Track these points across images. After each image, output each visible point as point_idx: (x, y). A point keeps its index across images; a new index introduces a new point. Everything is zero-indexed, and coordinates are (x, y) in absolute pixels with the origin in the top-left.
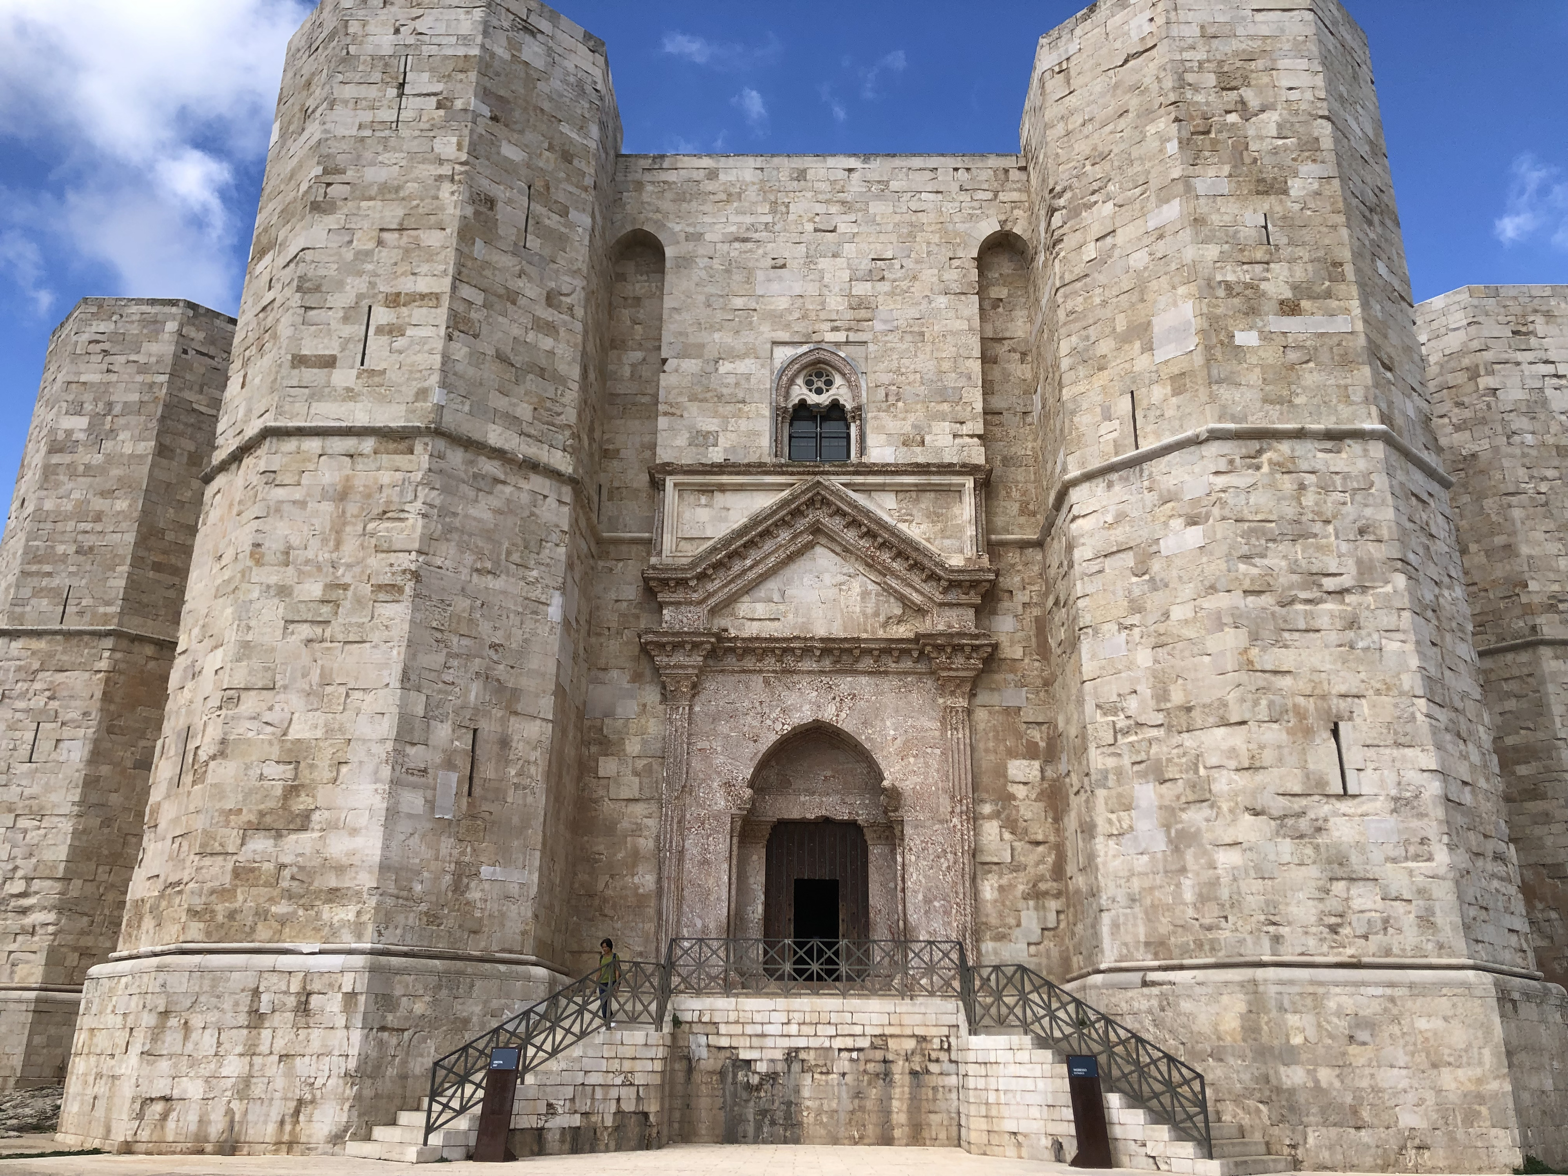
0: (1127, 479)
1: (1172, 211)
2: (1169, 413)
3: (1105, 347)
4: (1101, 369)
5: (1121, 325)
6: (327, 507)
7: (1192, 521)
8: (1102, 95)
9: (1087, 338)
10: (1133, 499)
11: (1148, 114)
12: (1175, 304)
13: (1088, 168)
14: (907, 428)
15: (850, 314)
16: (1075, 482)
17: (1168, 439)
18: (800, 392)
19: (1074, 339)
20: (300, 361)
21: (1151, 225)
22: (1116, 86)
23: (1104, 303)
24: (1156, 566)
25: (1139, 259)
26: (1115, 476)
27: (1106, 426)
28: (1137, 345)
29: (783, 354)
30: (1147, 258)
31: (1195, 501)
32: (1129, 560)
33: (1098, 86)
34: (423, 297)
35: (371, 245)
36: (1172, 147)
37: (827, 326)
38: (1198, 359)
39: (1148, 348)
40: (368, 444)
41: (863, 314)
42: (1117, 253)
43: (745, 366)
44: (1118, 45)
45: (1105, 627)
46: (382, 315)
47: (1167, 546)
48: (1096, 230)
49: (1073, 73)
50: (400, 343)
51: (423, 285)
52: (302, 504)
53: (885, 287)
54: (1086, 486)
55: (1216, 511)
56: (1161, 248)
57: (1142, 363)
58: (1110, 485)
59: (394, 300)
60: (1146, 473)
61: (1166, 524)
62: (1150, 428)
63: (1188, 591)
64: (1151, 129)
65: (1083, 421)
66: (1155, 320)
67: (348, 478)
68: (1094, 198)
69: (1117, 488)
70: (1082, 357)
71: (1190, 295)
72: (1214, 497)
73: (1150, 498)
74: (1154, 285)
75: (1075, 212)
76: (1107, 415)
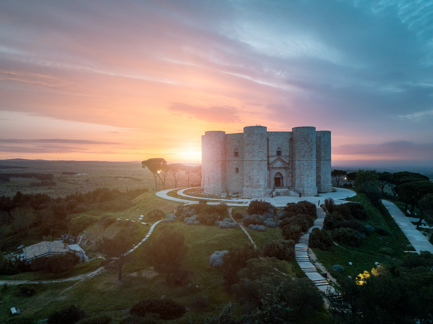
2: (302, 158)
4: (298, 154)
7: (303, 165)
13: (298, 139)
14: (284, 153)
18: (277, 150)
19: (296, 151)
20: (255, 156)
23: (299, 149)
29: (277, 147)
32: (299, 166)
33: (299, 134)
35: (258, 148)
36: (304, 141)
37: (279, 145)
38: (304, 155)
39: (301, 153)
41: (282, 144)
43: (274, 148)
44: (301, 131)
45: (297, 169)
46: (259, 153)
58: (298, 161)
59: (260, 152)
64: (302, 139)
67: (258, 163)
68: (298, 142)
71: (304, 151)
73: (300, 163)
74: (302, 149)
76: (298, 157)
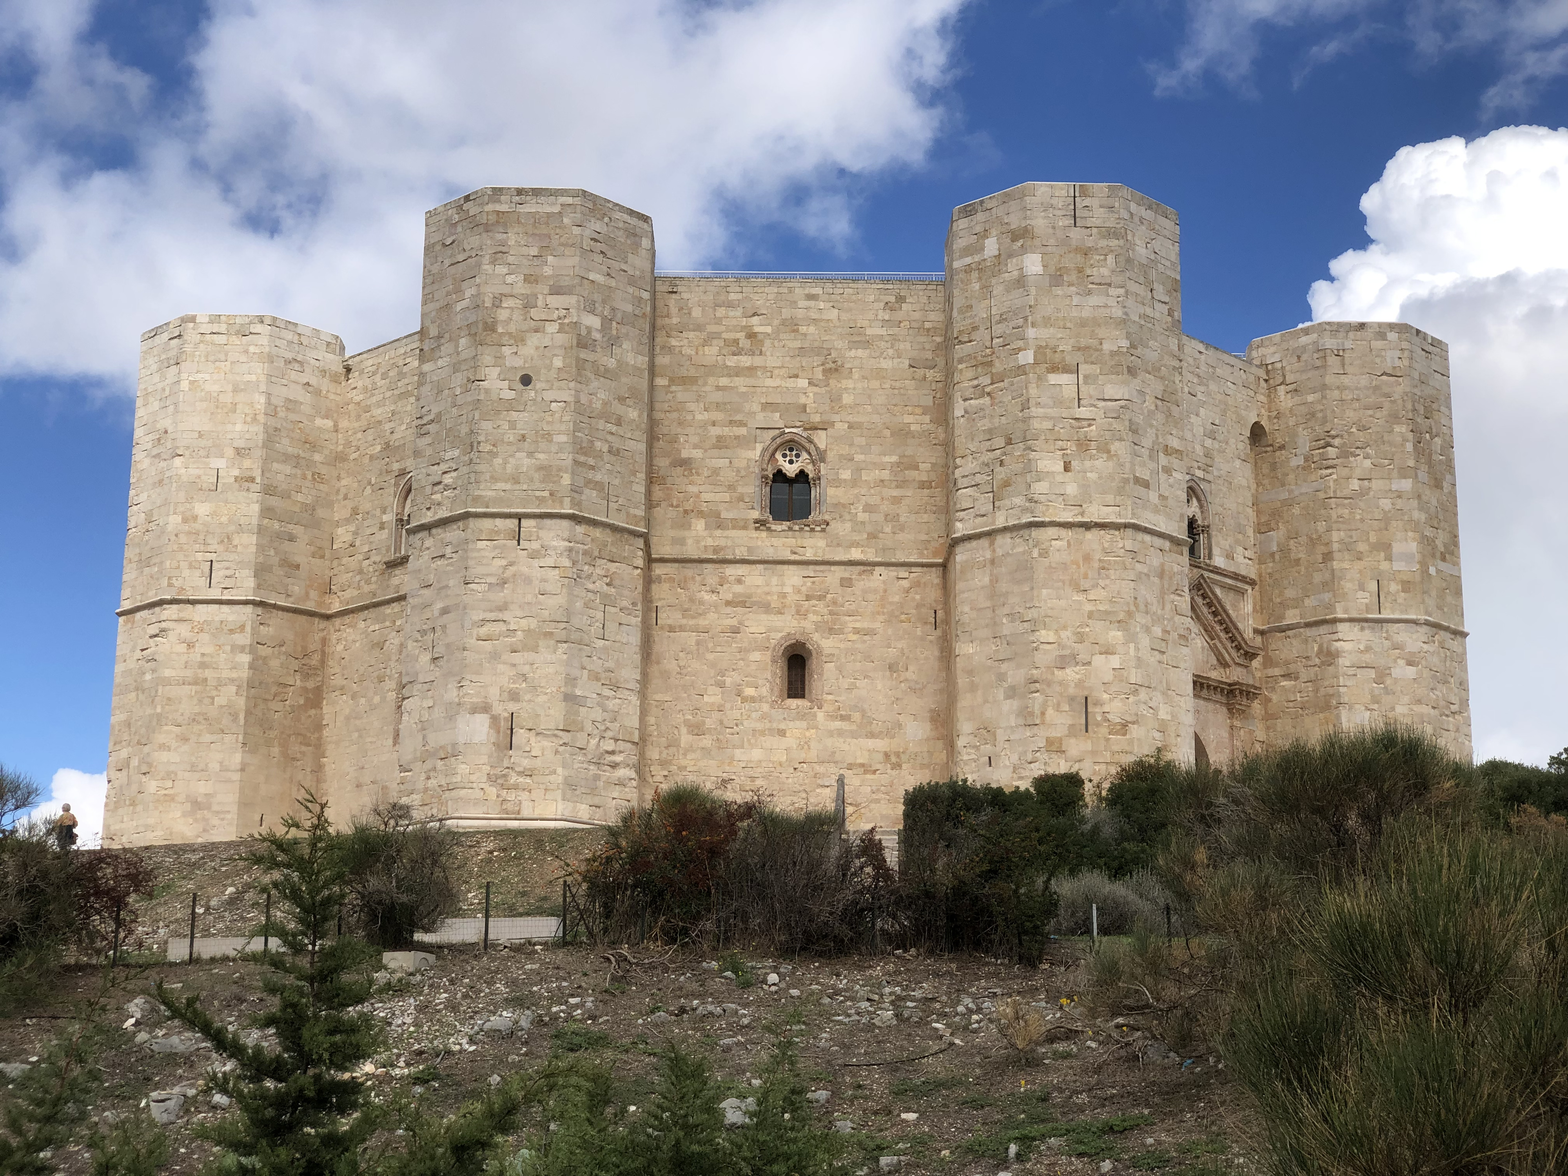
0: (1373, 629)
1: (1406, 485)
2: (1400, 601)
3: (1362, 547)
4: (1359, 559)
5: (1373, 538)
6: (1156, 580)
7: (1410, 663)
8: (1367, 388)
9: (1351, 537)
10: (1377, 641)
11: (1394, 418)
12: (1406, 540)
13: (1354, 430)
14: (1228, 547)
15: (1204, 460)
16: (1342, 620)
17: (1397, 616)
19: (1342, 533)
20: (1137, 480)
21: (1394, 487)
22: (1377, 388)
23: (1362, 520)
24: (1388, 681)
25: (1386, 504)
26: (1365, 625)
27: (1360, 594)
28: (1382, 554)
30: (1390, 506)
31: (1412, 654)
32: (1372, 674)
33: (1364, 381)
34: (1177, 451)
35: (1153, 408)
36: (1409, 447)
37: (1196, 465)
38: (1418, 578)
39: (1389, 558)
40: (1167, 545)
41: (1209, 461)
42: (1372, 493)
44: (1378, 360)
45: (1357, 706)
46: (1163, 460)
47: (1396, 672)
48: (1358, 473)
49: (1347, 361)
50: (1171, 480)
51: (1175, 443)
52: (1147, 575)
53: (1216, 445)
54: (1347, 624)
55: (1424, 662)
56: (1400, 503)
57: (1385, 566)
58: (1362, 629)
59: (1168, 451)
60: (1384, 629)
61: (1395, 661)
62: (1388, 605)
63: (1406, 699)
64: (1397, 429)
65: (1348, 586)
66: (1394, 544)
67: (1162, 565)
68: (1358, 451)
69: (1367, 632)
70: (1347, 547)
71: (1414, 539)
72: (1422, 654)
73: (1387, 643)
74: (1394, 523)
75: (1345, 454)
76: (1362, 588)
